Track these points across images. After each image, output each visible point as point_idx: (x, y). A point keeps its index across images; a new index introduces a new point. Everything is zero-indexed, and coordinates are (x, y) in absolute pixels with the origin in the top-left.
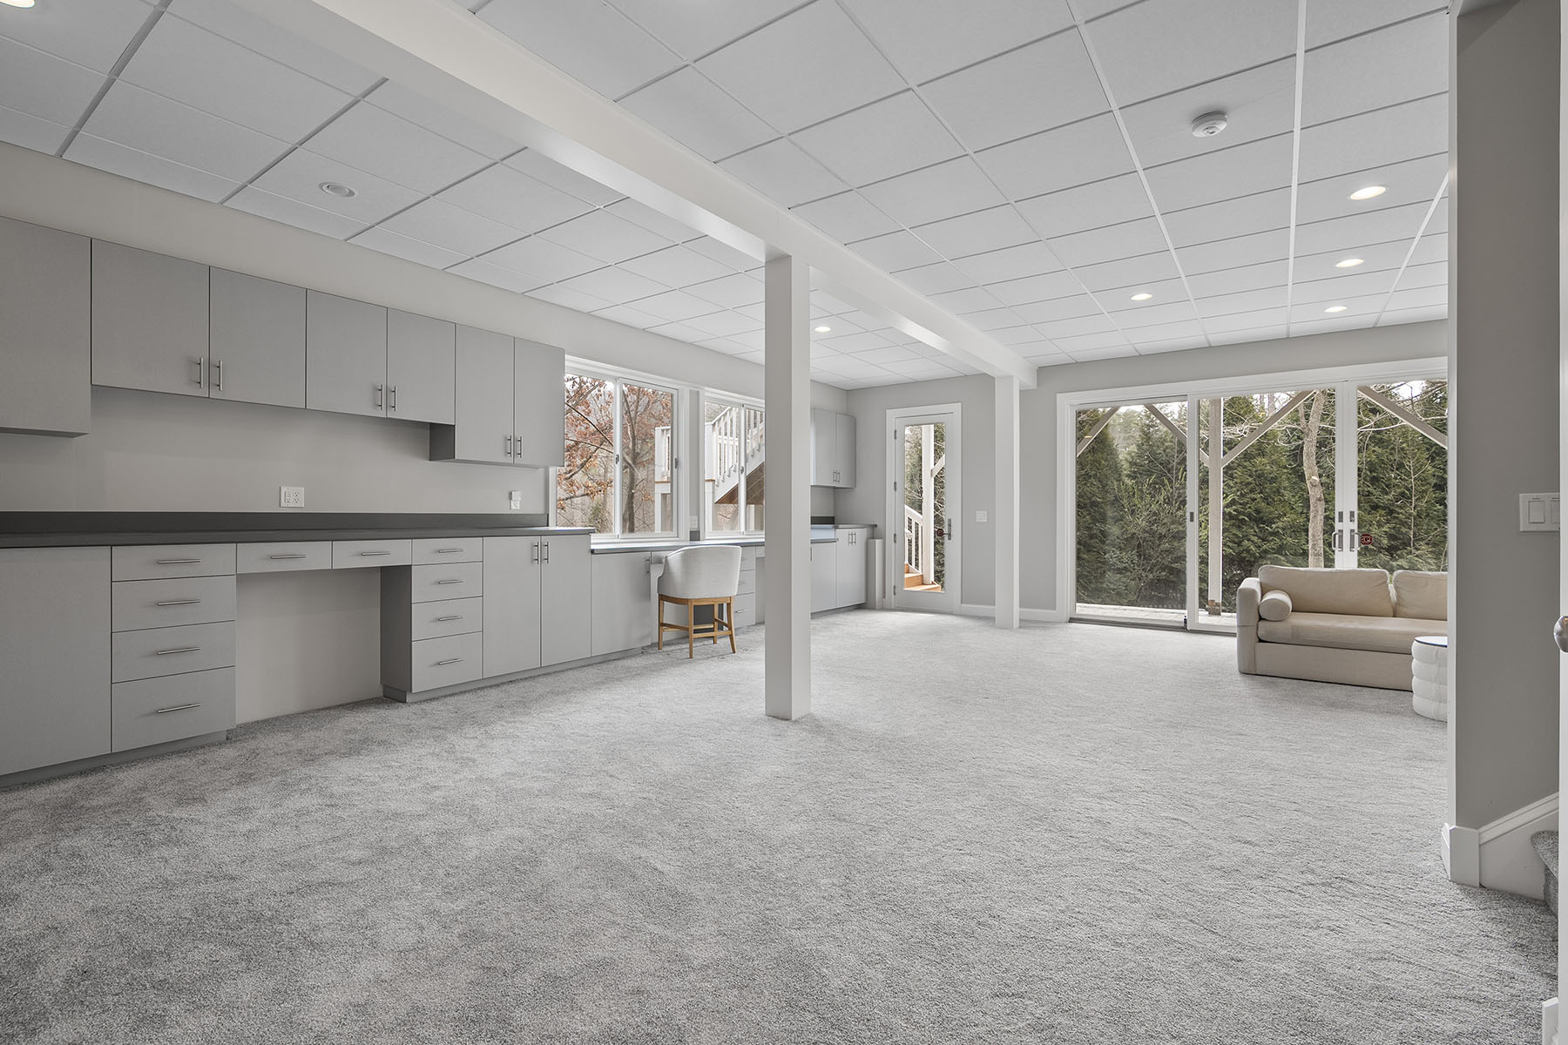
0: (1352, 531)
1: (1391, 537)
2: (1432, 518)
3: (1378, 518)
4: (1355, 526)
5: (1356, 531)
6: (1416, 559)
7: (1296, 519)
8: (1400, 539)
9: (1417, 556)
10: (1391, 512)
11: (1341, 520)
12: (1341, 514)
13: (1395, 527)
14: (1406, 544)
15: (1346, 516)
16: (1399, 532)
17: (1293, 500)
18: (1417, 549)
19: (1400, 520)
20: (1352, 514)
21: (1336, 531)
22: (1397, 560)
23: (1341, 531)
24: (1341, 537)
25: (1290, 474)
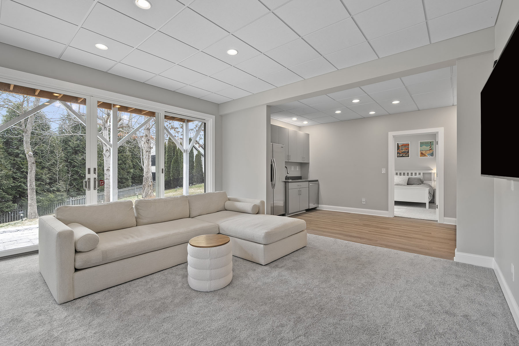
0: (95, 179)
1: (50, 179)
2: (64, 172)
3: (45, 172)
4: (96, 176)
5: (97, 179)
6: (59, 187)
7: (8, 172)
8: (53, 179)
9: (60, 186)
10: (50, 170)
11: (89, 173)
12: (89, 169)
13: (52, 175)
14: (55, 181)
15: (92, 171)
16: (53, 176)
17: (6, 163)
18: (60, 183)
19: (54, 173)
20: (95, 169)
21: (87, 179)
22: (52, 188)
23: (89, 179)
24: (89, 182)
25: (4, 152)
